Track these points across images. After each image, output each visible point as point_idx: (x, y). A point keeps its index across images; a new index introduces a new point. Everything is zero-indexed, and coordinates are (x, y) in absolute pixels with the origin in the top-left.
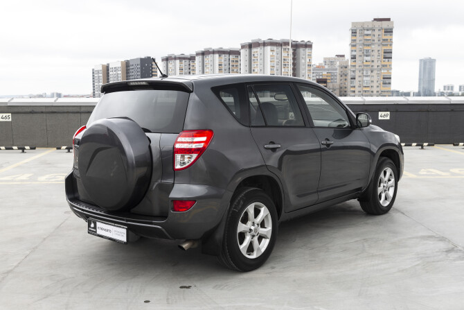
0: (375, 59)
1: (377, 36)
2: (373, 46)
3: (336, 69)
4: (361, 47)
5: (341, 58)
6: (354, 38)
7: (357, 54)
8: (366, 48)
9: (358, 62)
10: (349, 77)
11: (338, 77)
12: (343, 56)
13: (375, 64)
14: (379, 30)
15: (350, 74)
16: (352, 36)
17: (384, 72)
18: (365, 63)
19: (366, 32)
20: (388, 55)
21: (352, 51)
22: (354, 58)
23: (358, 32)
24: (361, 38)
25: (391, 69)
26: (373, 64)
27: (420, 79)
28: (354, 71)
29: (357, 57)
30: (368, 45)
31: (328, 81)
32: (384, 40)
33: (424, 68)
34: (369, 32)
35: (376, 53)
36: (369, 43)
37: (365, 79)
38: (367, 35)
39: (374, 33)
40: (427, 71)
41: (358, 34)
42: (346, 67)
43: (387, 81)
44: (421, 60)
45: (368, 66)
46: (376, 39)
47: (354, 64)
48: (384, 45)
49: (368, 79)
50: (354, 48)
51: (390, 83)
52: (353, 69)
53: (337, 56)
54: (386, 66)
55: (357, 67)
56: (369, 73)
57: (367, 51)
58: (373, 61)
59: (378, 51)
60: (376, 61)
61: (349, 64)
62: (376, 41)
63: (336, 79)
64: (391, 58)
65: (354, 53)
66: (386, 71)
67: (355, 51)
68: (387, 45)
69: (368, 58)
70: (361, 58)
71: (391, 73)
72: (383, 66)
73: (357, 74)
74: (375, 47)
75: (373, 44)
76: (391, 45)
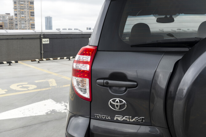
0: (26, 15)
1: (26, 5)
2: (25, 10)
3: (7, 20)
4: (19, 10)
5: (9, 15)
6: (15, 5)
7: (18, 13)
8: (22, 10)
9: (18, 17)
10: (14, 24)
11: (8, 24)
12: (9, 14)
13: (27, 18)
14: (28, 2)
15: (15, 23)
16: (14, 4)
17: (31, 22)
18: (22, 18)
19: (21, 3)
20: (32, 14)
21: (15, 11)
22: (16, 15)
23: (17, 2)
24: (19, 5)
25: (34, 21)
26: (25, 18)
27: (46, 26)
28: (16, 22)
29: (18, 14)
30: (23, 9)
31: (3, 26)
32: (30, 7)
33: (47, 21)
34: (23, 3)
35: (26, 13)
36: (23, 8)
37: (22, 25)
38: (22, 4)
39: (25, 3)
40: (48, 22)
41: (17, 3)
42: (12, 19)
43: (33, 26)
44: (46, 17)
45: (23, 19)
46: (26, 6)
47: (16, 18)
48: (30, 9)
49: (24, 25)
50: (16, 10)
51: (34, 27)
52: (16, 20)
53: (7, 14)
54: (32, 19)
55: (18, 19)
56: (24, 22)
57: (22, 12)
58: (25, 17)
59: (28, 12)
60: (27, 17)
61: (14, 18)
62: (26, 7)
63: (7, 25)
64: (34, 15)
65: (16, 13)
66: (32, 22)
67: (16, 11)
68: (31, 9)
69: (23, 15)
70: (19, 15)
71: (34, 23)
72: (31, 19)
73: (18, 23)
74: (26, 10)
75: (25, 9)
76: (33, 9)
